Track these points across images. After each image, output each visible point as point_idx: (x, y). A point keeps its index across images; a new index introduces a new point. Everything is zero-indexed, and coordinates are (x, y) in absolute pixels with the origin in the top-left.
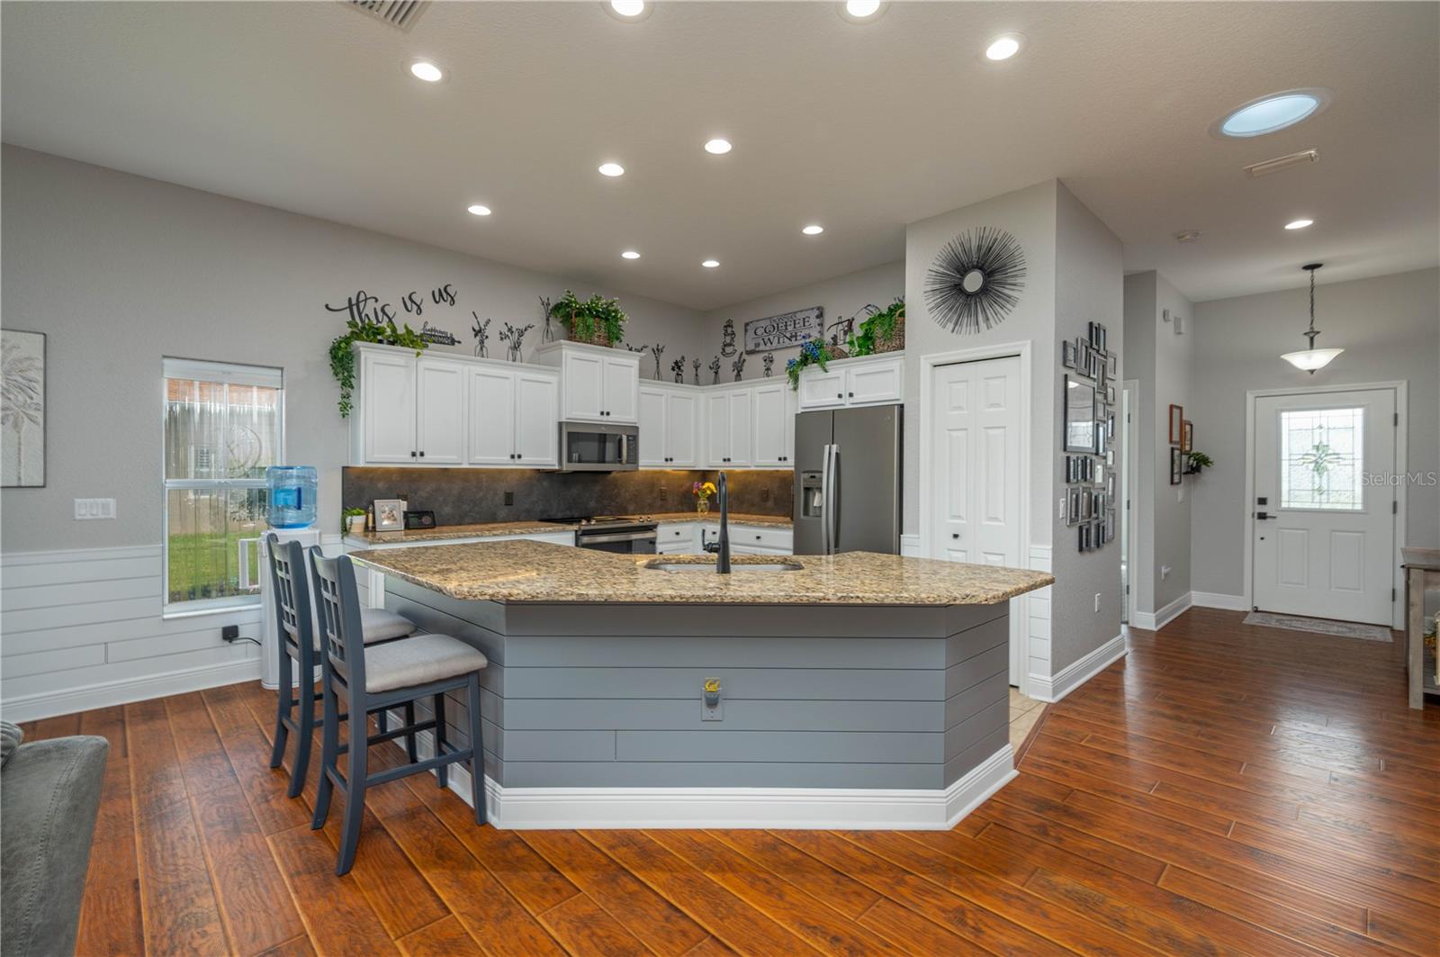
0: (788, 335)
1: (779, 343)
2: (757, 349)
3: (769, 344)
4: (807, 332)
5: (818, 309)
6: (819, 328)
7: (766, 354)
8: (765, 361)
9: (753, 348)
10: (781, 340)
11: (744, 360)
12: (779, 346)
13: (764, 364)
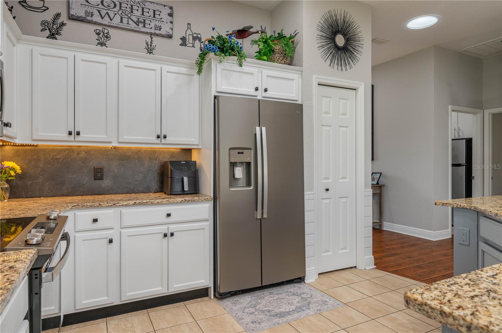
0: (135, 19)
1: (122, 22)
2: (89, 18)
3: (106, 18)
4: (158, 24)
5: (171, 8)
6: (171, 25)
7: (100, 28)
8: (98, 34)
9: (84, 15)
10: (125, 21)
11: (63, 24)
12: (121, 25)
13: (97, 37)
